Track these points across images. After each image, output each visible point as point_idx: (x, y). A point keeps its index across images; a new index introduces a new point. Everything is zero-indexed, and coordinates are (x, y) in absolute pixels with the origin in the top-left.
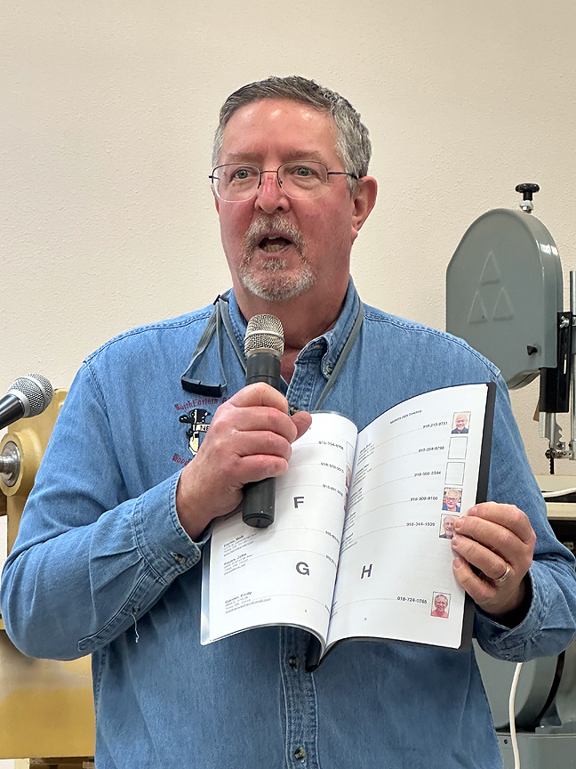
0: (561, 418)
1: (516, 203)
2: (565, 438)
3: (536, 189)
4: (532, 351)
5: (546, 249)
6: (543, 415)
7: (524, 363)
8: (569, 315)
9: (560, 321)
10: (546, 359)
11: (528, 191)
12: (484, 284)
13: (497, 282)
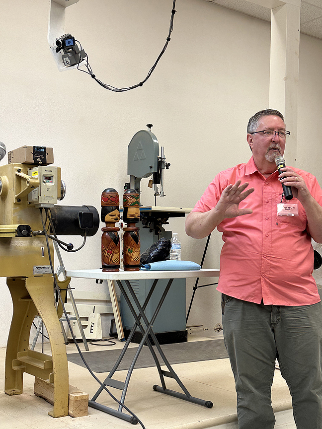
3: (152, 125)
4: (151, 167)
5: (155, 141)
6: (153, 184)
7: (149, 171)
8: (161, 158)
9: (158, 160)
10: (155, 170)
11: (150, 126)
12: (138, 150)
13: (142, 149)
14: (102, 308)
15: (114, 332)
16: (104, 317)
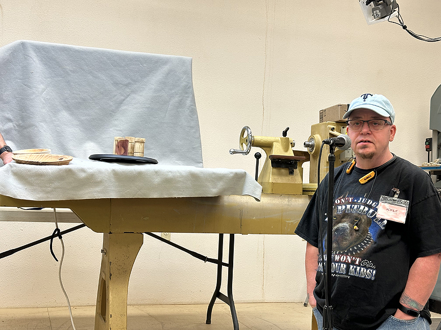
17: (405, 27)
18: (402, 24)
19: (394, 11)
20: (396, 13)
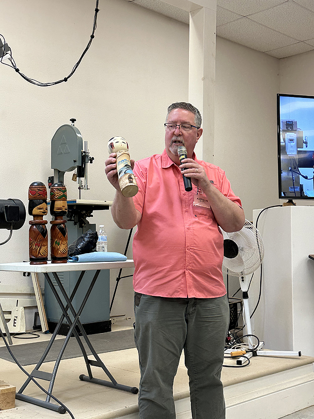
0: (83, 179)
1: (70, 123)
2: (83, 184)
3: (75, 120)
4: (75, 161)
5: (79, 135)
6: (78, 178)
7: (72, 164)
8: (85, 152)
9: (82, 154)
10: (79, 163)
11: (73, 120)
12: (62, 144)
13: (65, 143)
14: (25, 301)
15: (37, 325)
16: (27, 311)
17: (17, 70)
18: (14, 67)
19: (7, 54)
20: (8, 56)
